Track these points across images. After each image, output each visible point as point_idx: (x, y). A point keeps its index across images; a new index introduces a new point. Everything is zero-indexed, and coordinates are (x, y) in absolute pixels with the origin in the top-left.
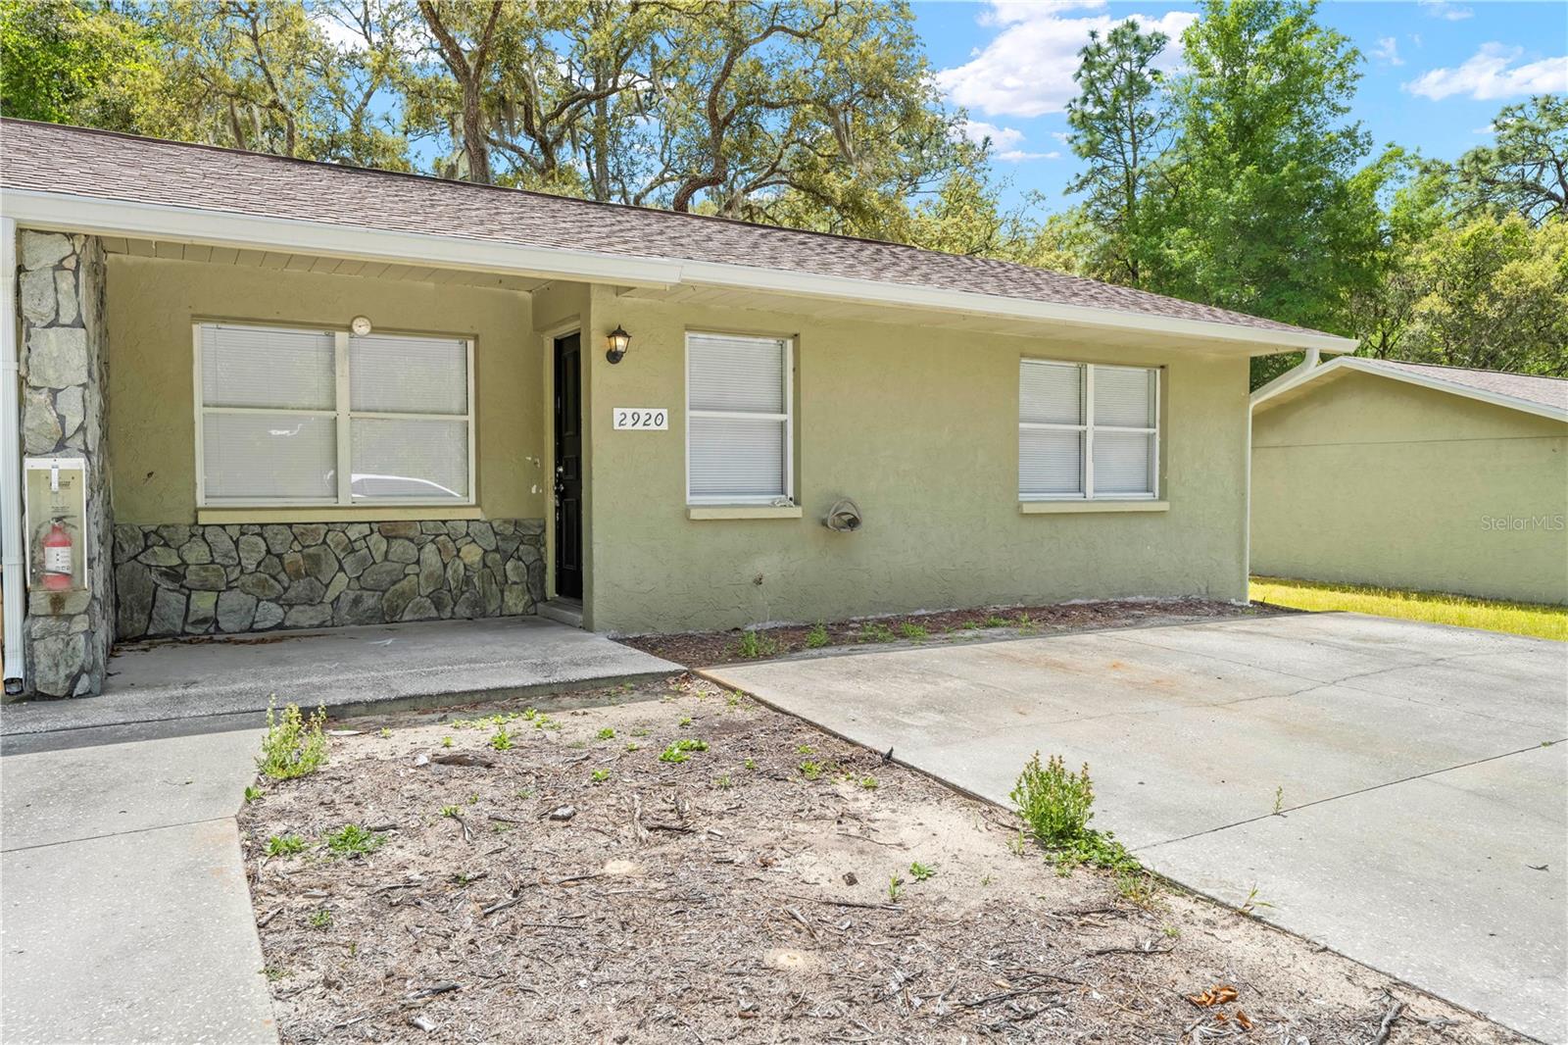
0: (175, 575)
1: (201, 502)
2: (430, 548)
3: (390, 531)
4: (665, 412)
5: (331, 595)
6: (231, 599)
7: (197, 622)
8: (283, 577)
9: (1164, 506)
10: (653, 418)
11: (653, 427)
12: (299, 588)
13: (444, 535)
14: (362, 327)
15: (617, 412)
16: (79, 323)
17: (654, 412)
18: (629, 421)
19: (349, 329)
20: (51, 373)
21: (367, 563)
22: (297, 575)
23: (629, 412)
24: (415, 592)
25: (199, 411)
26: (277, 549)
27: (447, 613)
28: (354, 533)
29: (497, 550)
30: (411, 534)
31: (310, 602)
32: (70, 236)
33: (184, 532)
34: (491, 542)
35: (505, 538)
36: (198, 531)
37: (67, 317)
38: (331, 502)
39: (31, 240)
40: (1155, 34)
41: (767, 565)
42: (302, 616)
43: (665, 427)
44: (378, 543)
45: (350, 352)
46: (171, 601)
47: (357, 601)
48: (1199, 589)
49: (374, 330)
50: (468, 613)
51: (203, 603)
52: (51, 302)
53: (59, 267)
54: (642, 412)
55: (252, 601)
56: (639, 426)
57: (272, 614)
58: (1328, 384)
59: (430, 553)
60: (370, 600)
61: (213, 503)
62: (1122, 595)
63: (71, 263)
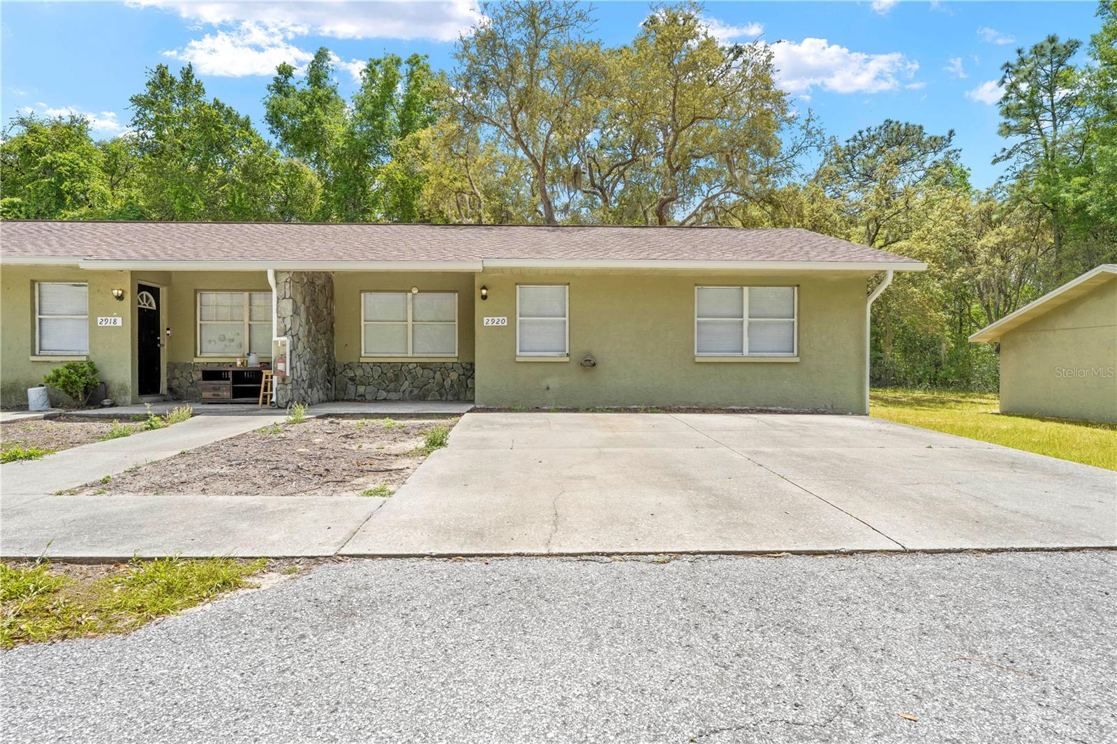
0: (352, 379)
1: (363, 354)
2: (438, 373)
3: (424, 366)
4: (506, 318)
5: (402, 389)
6: (370, 389)
7: (359, 396)
8: (387, 382)
9: (797, 360)
10: (502, 321)
11: (500, 324)
12: (392, 385)
13: (443, 368)
14: (415, 291)
15: (485, 319)
16: (290, 298)
17: (501, 318)
18: (490, 323)
19: (411, 291)
20: (283, 313)
21: (415, 378)
22: (391, 381)
23: (490, 319)
24: (432, 390)
25: (363, 323)
26: (385, 372)
27: (444, 398)
28: (411, 367)
29: (464, 374)
30: (431, 367)
31: (395, 391)
32: (289, 272)
33: (356, 365)
34: (461, 371)
35: (467, 370)
36: (360, 365)
37: (287, 296)
38: (405, 355)
39: (279, 275)
40: (1069, 42)
41: (553, 382)
42: (393, 396)
43: (506, 324)
44: (419, 371)
45: (413, 299)
46: (351, 388)
47: (411, 392)
48: (826, 406)
49: (419, 292)
50: (451, 399)
51: (361, 389)
52: (283, 292)
53: (286, 282)
54: (496, 319)
55: (376, 389)
56: (494, 324)
57: (383, 394)
58: (1103, 284)
59: (438, 375)
60: (416, 392)
61: (367, 355)
62: (765, 406)
63: (289, 280)
